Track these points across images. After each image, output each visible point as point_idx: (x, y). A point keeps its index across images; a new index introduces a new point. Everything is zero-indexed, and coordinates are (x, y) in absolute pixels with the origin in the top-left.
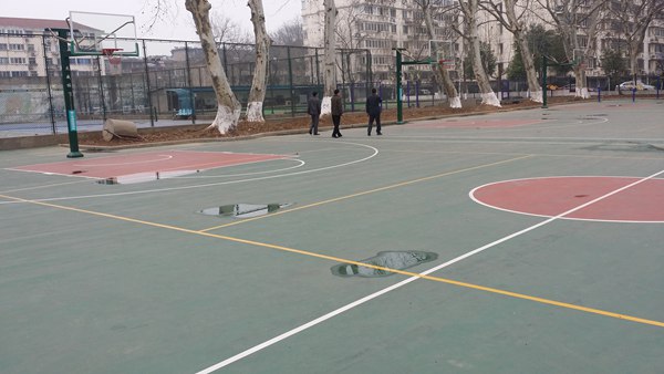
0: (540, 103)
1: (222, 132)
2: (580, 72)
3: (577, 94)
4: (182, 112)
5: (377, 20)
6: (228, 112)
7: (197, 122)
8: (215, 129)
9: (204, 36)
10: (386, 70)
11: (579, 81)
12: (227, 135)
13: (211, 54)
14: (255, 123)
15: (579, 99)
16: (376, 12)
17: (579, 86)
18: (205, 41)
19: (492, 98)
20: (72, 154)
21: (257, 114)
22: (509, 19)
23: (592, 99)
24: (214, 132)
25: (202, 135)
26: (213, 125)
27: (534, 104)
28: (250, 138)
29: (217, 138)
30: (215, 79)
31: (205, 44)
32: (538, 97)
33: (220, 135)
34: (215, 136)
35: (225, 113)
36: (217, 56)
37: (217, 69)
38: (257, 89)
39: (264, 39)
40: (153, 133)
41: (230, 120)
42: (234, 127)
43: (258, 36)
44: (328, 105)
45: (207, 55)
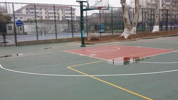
1: (126, 38)
6: (128, 31)
8: (123, 37)
9: (123, 4)
13: (125, 10)
14: (134, 35)
18: (124, 5)
20: (82, 46)
21: (134, 31)
25: (119, 39)
26: (122, 35)
30: (126, 19)
31: (123, 7)
33: (125, 39)
34: (123, 39)
35: (127, 31)
36: (127, 11)
37: (126, 16)
38: (135, 23)
39: (139, 5)
40: (101, 38)
41: (129, 34)
42: (129, 36)
43: (136, 4)
44: (156, 28)
45: (124, 11)
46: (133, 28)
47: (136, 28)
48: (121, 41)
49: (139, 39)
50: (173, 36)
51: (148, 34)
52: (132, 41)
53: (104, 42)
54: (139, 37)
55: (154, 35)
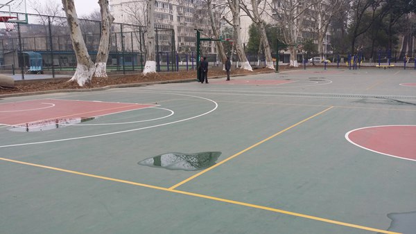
0: (273, 70)
1: (81, 85)
2: (293, 51)
3: (291, 64)
4: (32, 69)
5: (161, 11)
6: (85, 70)
7: (57, 76)
8: (75, 82)
9: (69, 12)
10: (168, 44)
11: (292, 56)
12: (84, 87)
13: (74, 26)
14: (101, 78)
15: (292, 67)
16: (160, 6)
17: (292, 59)
18: (70, 15)
19: (247, 66)
21: (102, 72)
22: (254, 15)
23: (300, 67)
24: (74, 85)
25: (65, 87)
26: (73, 79)
27: (270, 70)
28: (102, 89)
29: (77, 89)
30: (77, 45)
31: (70, 19)
32: (271, 65)
33: (79, 87)
34: (75, 88)
35: (83, 71)
36: (79, 27)
37: (78, 37)
38: (102, 53)
39: (108, 17)
40: (25, 84)
41: (86, 75)
42: (89, 81)
43: (104, 15)
44: (150, 67)
45: (72, 26)
46: (100, 64)
47: (105, 64)
48: (68, 91)
49: (111, 88)
50: (181, 82)
51: (134, 78)
52: (93, 90)
53: (28, 95)
54: (112, 84)
55: (146, 79)
